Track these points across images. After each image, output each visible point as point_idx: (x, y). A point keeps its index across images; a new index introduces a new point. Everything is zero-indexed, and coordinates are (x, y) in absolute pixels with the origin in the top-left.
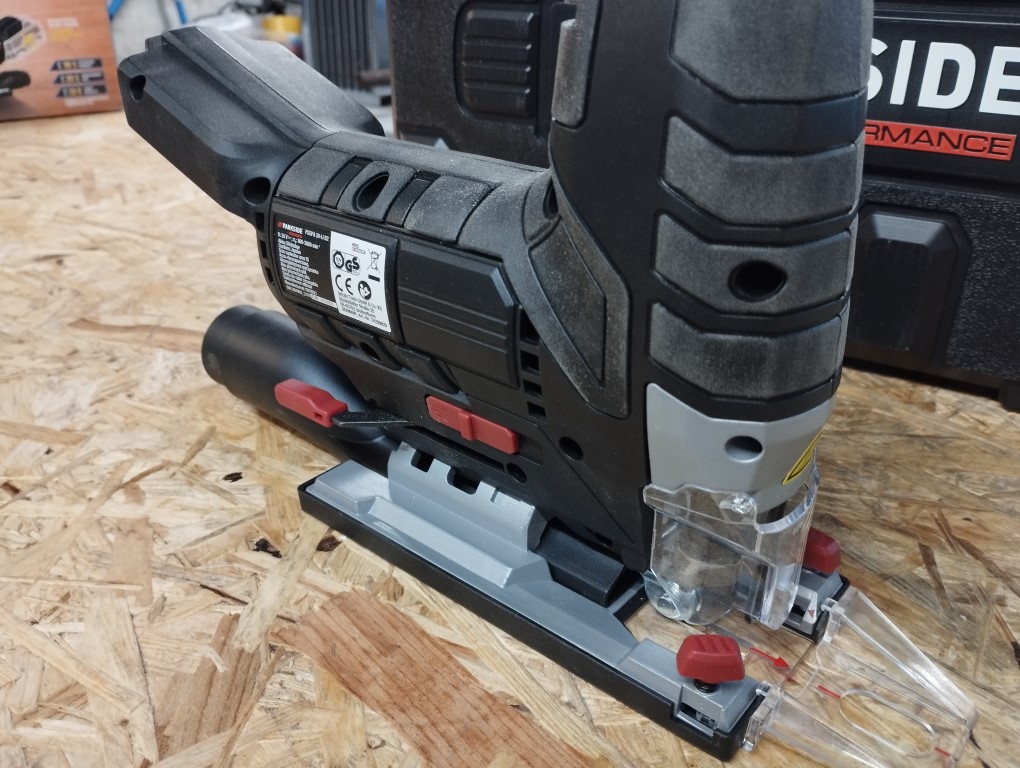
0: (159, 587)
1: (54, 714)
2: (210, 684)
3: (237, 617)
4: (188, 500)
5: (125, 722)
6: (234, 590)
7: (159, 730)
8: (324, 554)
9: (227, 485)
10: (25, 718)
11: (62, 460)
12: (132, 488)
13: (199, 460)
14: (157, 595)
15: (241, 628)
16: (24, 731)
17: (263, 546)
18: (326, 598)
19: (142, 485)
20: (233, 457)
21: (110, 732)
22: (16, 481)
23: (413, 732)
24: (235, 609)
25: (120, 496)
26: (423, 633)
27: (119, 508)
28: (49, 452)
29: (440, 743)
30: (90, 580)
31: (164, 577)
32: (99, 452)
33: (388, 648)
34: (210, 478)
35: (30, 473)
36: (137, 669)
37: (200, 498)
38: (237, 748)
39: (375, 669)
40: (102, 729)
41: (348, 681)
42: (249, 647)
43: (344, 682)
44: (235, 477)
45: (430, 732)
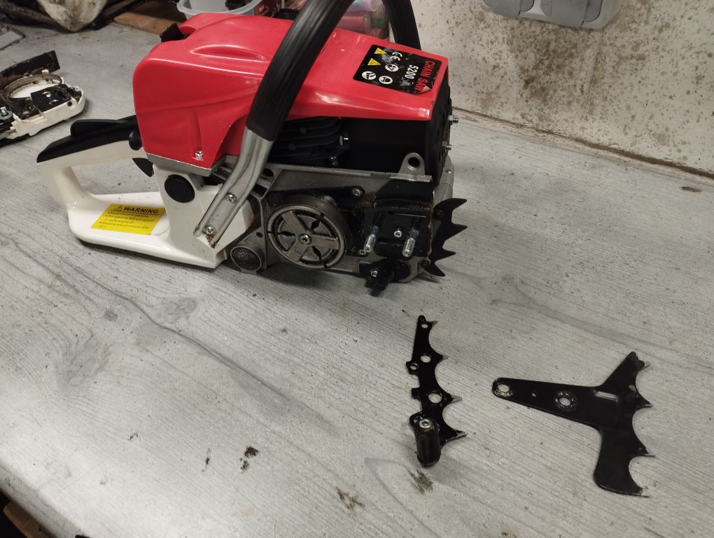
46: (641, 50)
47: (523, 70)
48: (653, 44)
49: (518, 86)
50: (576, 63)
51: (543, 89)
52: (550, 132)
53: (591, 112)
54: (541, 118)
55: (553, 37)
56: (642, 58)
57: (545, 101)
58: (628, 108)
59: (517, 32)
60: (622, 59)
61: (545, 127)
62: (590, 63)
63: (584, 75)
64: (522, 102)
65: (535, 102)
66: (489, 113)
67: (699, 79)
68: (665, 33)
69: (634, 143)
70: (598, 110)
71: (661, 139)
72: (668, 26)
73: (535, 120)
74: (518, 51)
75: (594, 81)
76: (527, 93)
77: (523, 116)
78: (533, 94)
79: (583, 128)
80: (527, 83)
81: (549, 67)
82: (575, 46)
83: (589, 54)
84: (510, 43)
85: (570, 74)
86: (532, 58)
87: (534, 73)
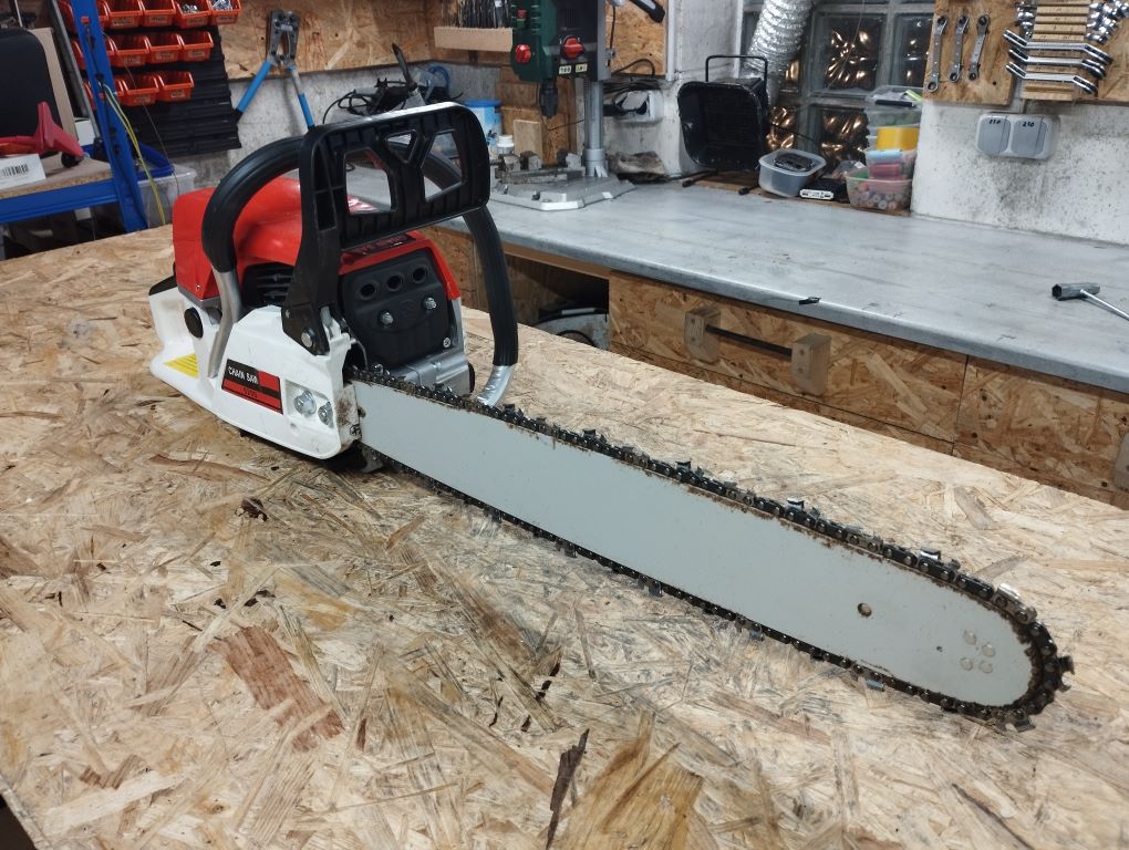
0: (164, 621)
1: (105, 675)
2: (175, 665)
3: (195, 637)
4: (188, 576)
5: (134, 679)
6: (198, 624)
7: (148, 683)
8: (247, 608)
9: (210, 568)
10: (93, 676)
11: (129, 551)
12: (162, 570)
13: (201, 553)
14: (161, 625)
15: (196, 641)
16: (91, 681)
17: (219, 603)
18: (239, 629)
19: (168, 567)
20: (219, 552)
21: (128, 683)
22: (104, 562)
23: (255, 689)
24: (195, 633)
25: (155, 573)
26: (279, 648)
27: (155, 579)
28: (124, 546)
29: (265, 694)
30: (132, 617)
31: (167, 616)
32: (150, 547)
33: (259, 653)
34: (204, 564)
35: (113, 558)
36: (144, 657)
37: (195, 575)
38: (179, 692)
39: (250, 663)
40: (124, 681)
41: (235, 666)
42: (196, 651)
43: (233, 667)
44: (216, 564)
45: (262, 690)
46: (1068, 173)
47: (1000, 191)
48: (1073, 170)
49: (997, 200)
50: (1032, 184)
51: (1012, 201)
52: (1016, 228)
53: (1041, 212)
54: (1011, 220)
55: (1018, 170)
56: (1069, 178)
57: (1013, 209)
58: (1063, 208)
59: (997, 169)
60: (1057, 179)
61: (1012, 225)
62: (1039, 184)
63: (1036, 191)
64: (999, 211)
65: (1008, 210)
66: (977, 220)
67: (1100, 186)
68: (1080, 163)
69: (1067, 229)
70: (1045, 211)
71: (1082, 224)
72: (1080, 159)
73: (1007, 221)
74: (997, 180)
75: (1042, 194)
76: (1002, 204)
77: (999, 220)
78: (1006, 205)
79: (1036, 223)
80: (1002, 198)
81: (1016, 188)
82: (1031, 174)
83: (1039, 178)
84: (992, 175)
85: (1029, 191)
86: (1005, 183)
87: (1006, 192)
